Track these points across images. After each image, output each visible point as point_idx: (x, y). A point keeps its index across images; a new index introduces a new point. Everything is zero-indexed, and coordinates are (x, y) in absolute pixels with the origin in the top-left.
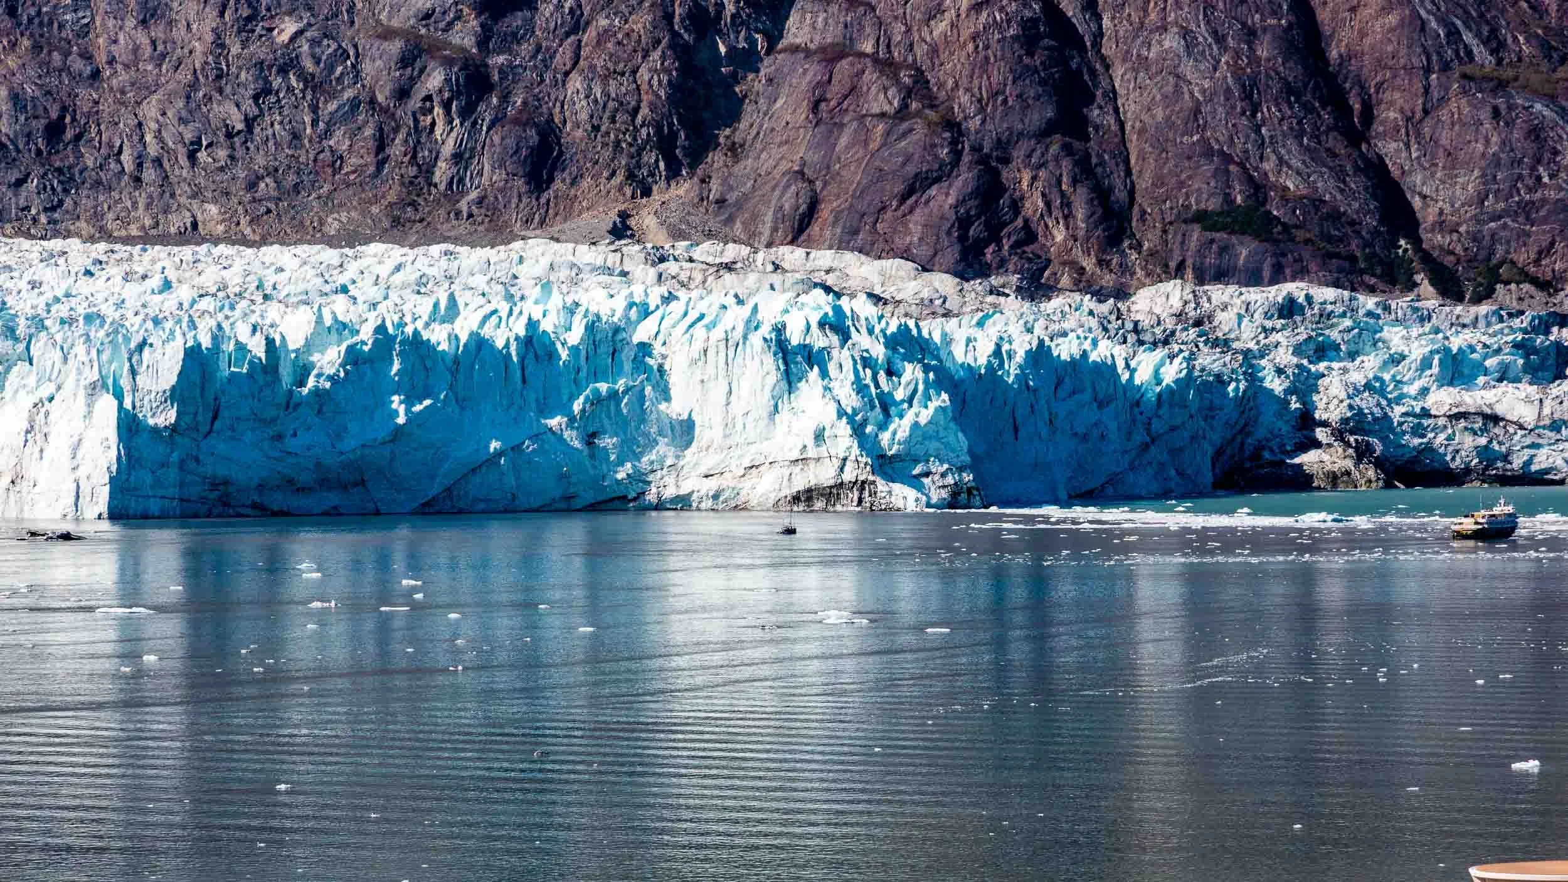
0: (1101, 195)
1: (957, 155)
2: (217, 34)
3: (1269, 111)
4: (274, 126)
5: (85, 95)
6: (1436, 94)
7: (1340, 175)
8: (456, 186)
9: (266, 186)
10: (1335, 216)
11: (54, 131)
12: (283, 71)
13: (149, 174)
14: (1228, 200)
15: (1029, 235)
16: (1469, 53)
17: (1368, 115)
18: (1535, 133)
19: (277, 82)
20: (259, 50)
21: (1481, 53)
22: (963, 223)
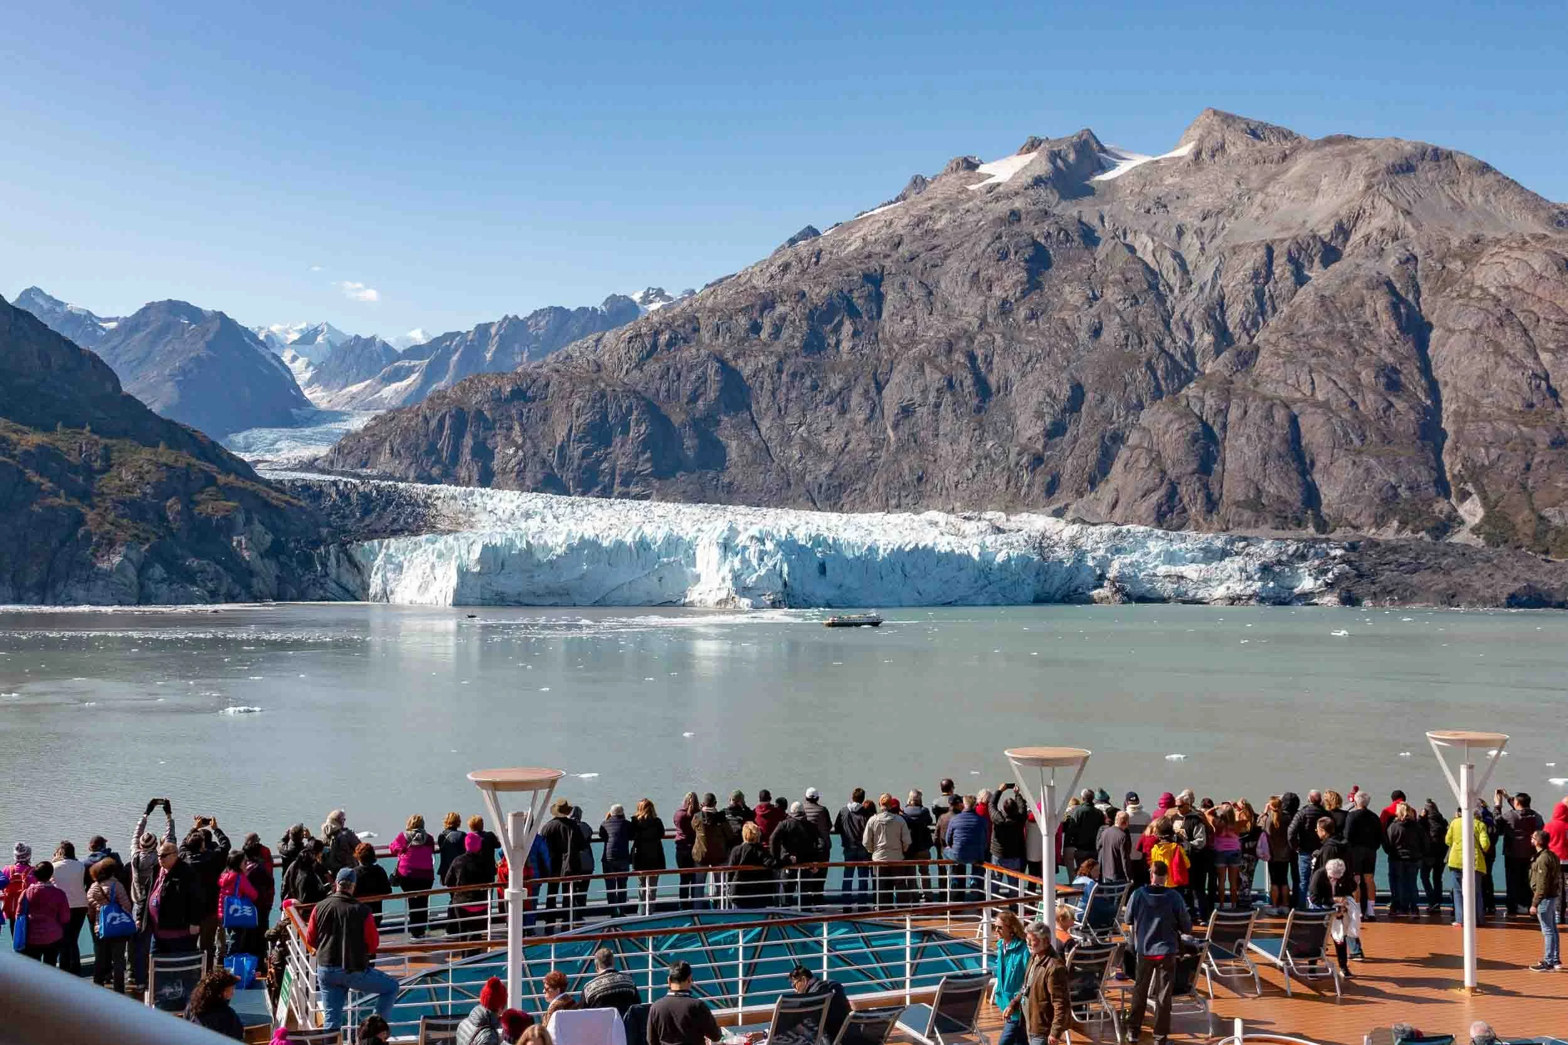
0: (1209, 497)
1: (1162, 481)
2: (970, 447)
3: (1271, 464)
4: (980, 477)
5: (931, 467)
6: (1336, 456)
7: (1291, 487)
8: (1027, 495)
9: (975, 497)
10: (1285, 502)
11: (920, 479)
12: (986, 458)
13: (944, 492)
14: (1248, 496)
15: (1184, 510)
16: (1351, 441)
17: (1313, 464)
18: (1368, 470)
19: (983, 462)
20: (980, 452)
21: (1357, 442)
22: (1160, 506)
